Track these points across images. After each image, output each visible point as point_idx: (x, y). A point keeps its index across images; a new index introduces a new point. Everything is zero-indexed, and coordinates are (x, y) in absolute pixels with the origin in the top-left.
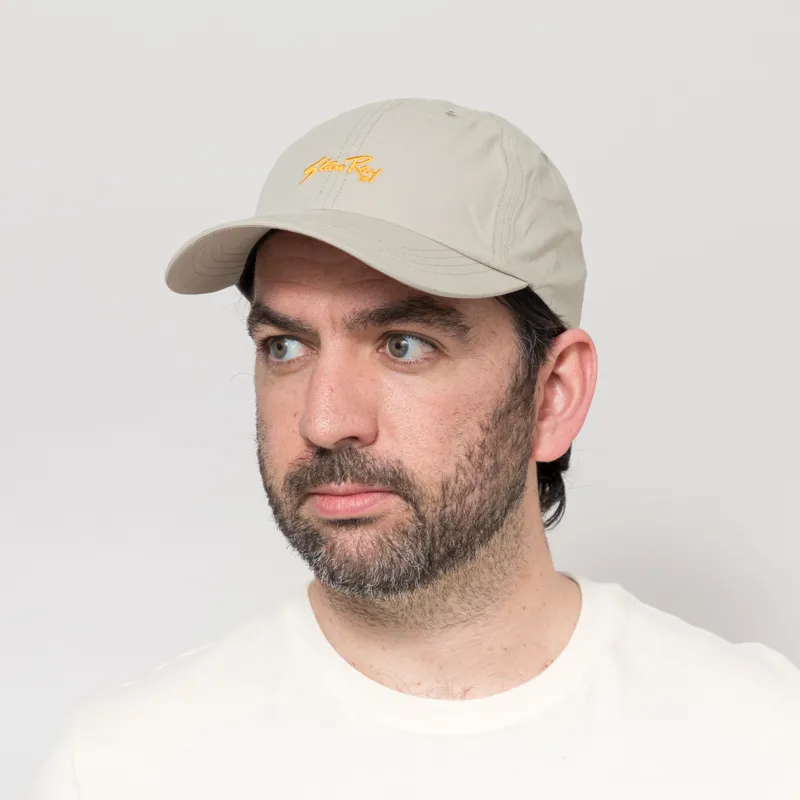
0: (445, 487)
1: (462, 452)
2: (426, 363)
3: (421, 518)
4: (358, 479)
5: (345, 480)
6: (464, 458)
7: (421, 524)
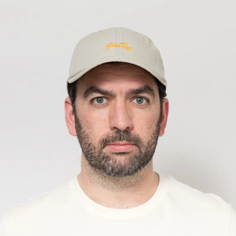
0: (148, 143)
1: (152, 132)
2: (146, 105)
3: (141, 152)
4: (128, 140)
5: (124, 140)
6: (152, 134)
7: (140, 154)
